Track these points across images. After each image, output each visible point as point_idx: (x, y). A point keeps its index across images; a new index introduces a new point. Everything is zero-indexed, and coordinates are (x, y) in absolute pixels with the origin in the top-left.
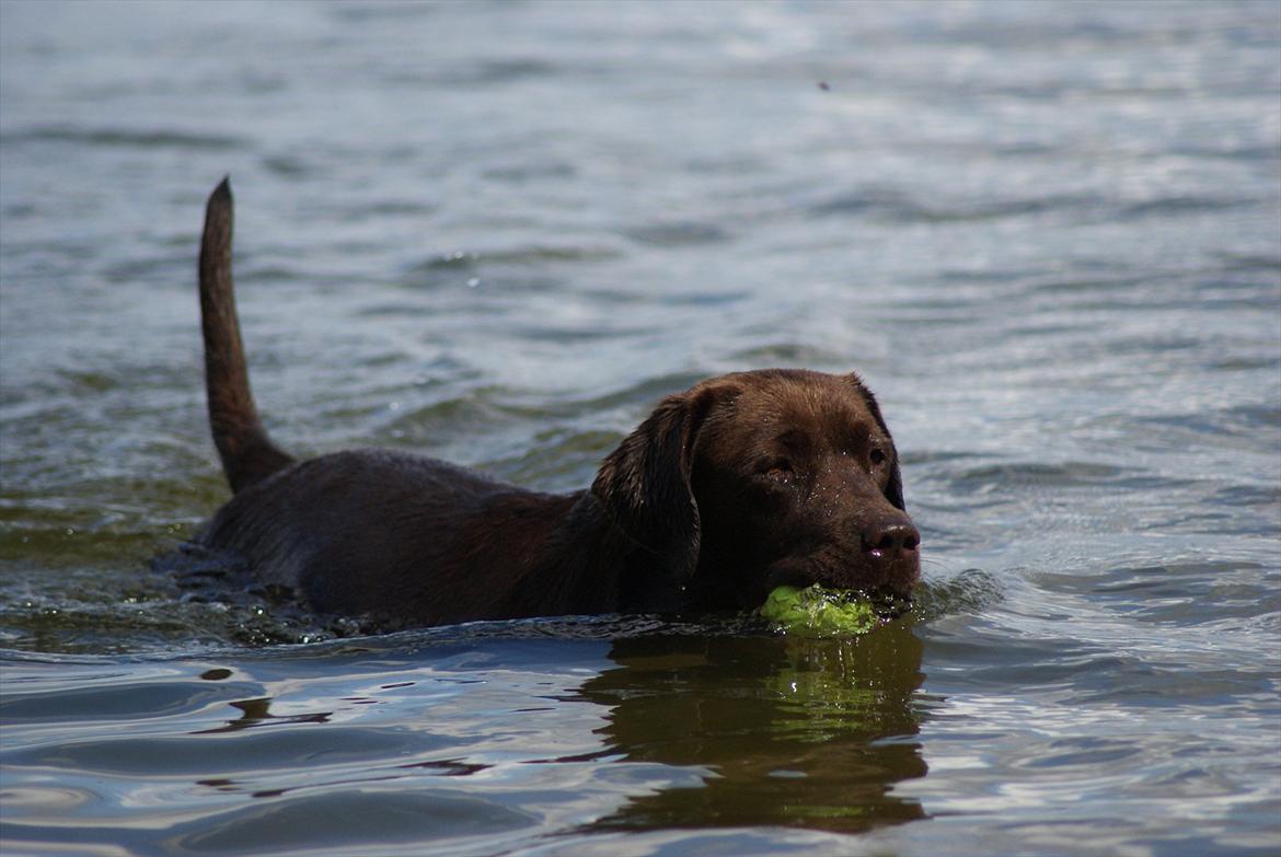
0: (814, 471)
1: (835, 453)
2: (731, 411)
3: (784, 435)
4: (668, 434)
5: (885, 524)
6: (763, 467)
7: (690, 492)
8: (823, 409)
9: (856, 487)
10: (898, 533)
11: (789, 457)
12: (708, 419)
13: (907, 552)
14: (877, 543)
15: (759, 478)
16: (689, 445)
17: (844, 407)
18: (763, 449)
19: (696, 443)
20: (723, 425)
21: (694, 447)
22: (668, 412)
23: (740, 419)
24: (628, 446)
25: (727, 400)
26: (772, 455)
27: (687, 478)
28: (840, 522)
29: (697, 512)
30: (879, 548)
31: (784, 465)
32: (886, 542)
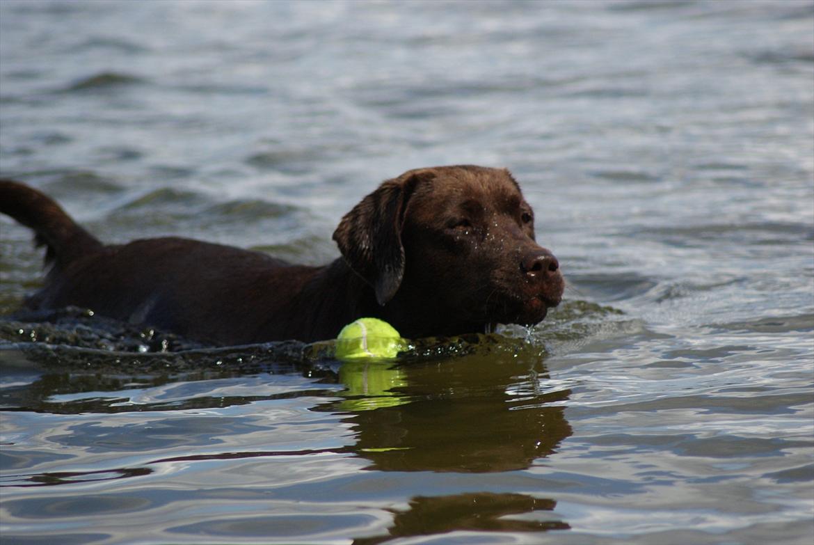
0: (485, 226)
1: (499, 214)
2: (429, 188)
3: (464, 204)
4: (388, 204)
5: (535, 256)
6: (452, 224)
7: (400, 242)
8: (489, 188)
9: (514, 235)
10: (546, 261)
11: (469, 218)
12: (415, 194)
13: (551, 274)
14: (531, 267)
15: (449, 231)
16: (403, 210)
17: (503, 186)
18: (452, 212)
19: (407, 209)
20: (425, 198)
21: (406, 212)
22: (387, 191)
23: (435, 192)
24: (359, 210)
25: (427, 181)
26: (458, 216)
27: (399, 233)
28: (505, 255)
29: (403, 255)
30: (533, 270)
31: (465, 223)
32: (537, 266)
